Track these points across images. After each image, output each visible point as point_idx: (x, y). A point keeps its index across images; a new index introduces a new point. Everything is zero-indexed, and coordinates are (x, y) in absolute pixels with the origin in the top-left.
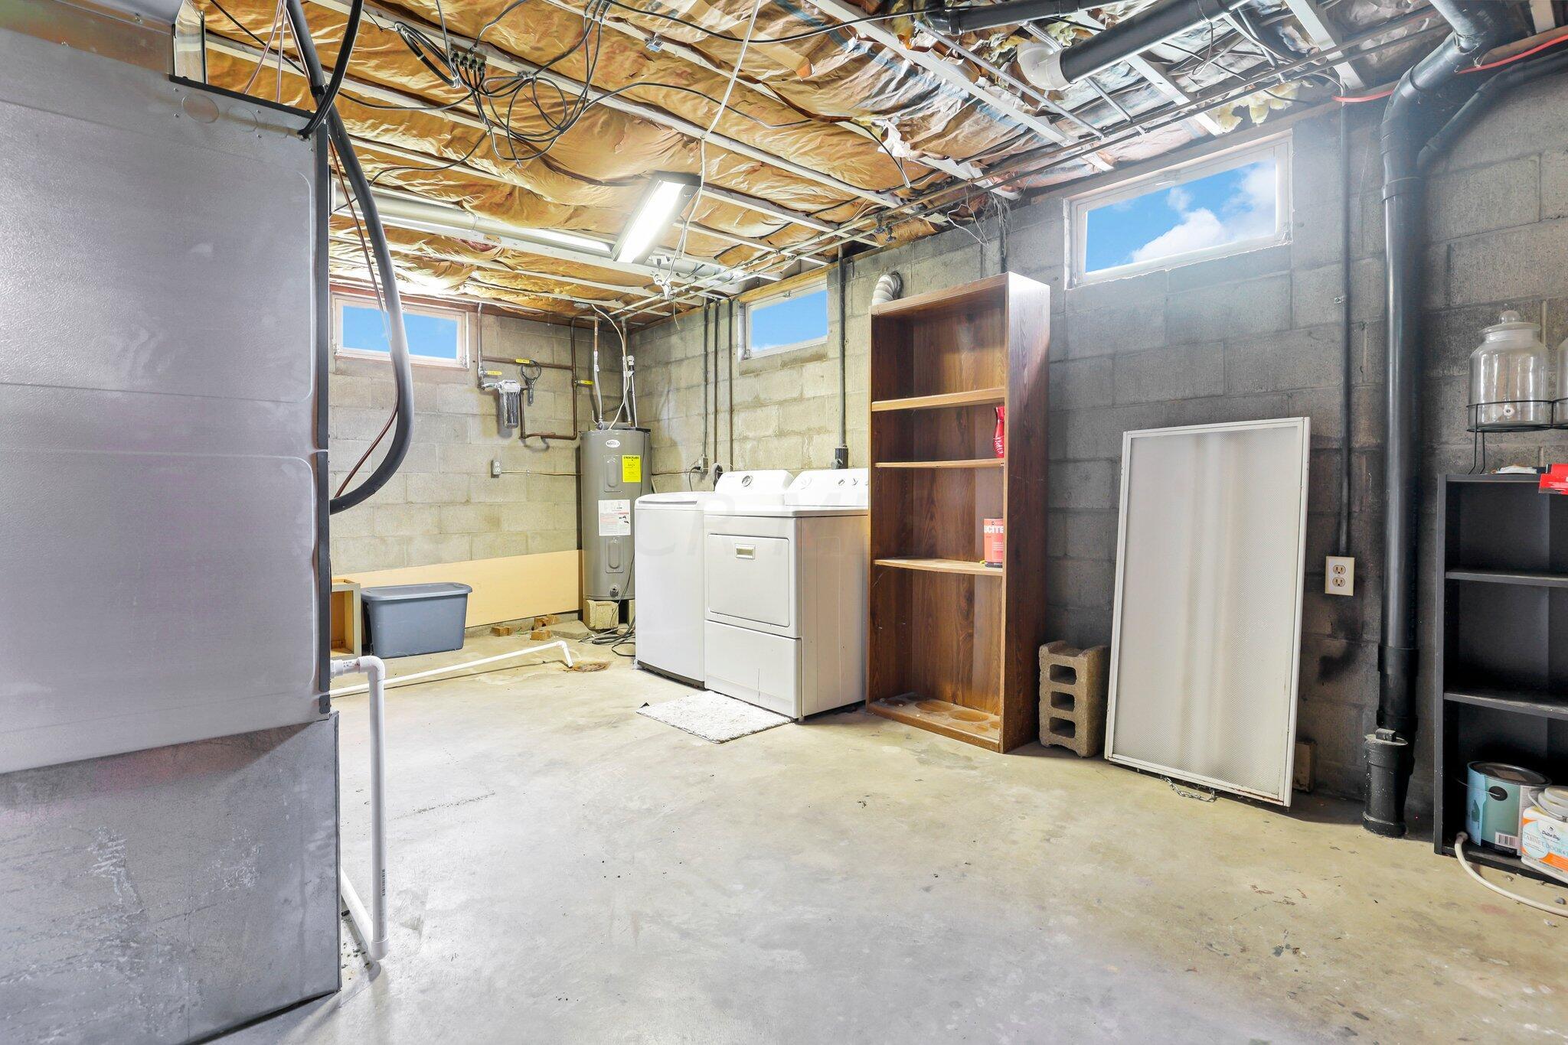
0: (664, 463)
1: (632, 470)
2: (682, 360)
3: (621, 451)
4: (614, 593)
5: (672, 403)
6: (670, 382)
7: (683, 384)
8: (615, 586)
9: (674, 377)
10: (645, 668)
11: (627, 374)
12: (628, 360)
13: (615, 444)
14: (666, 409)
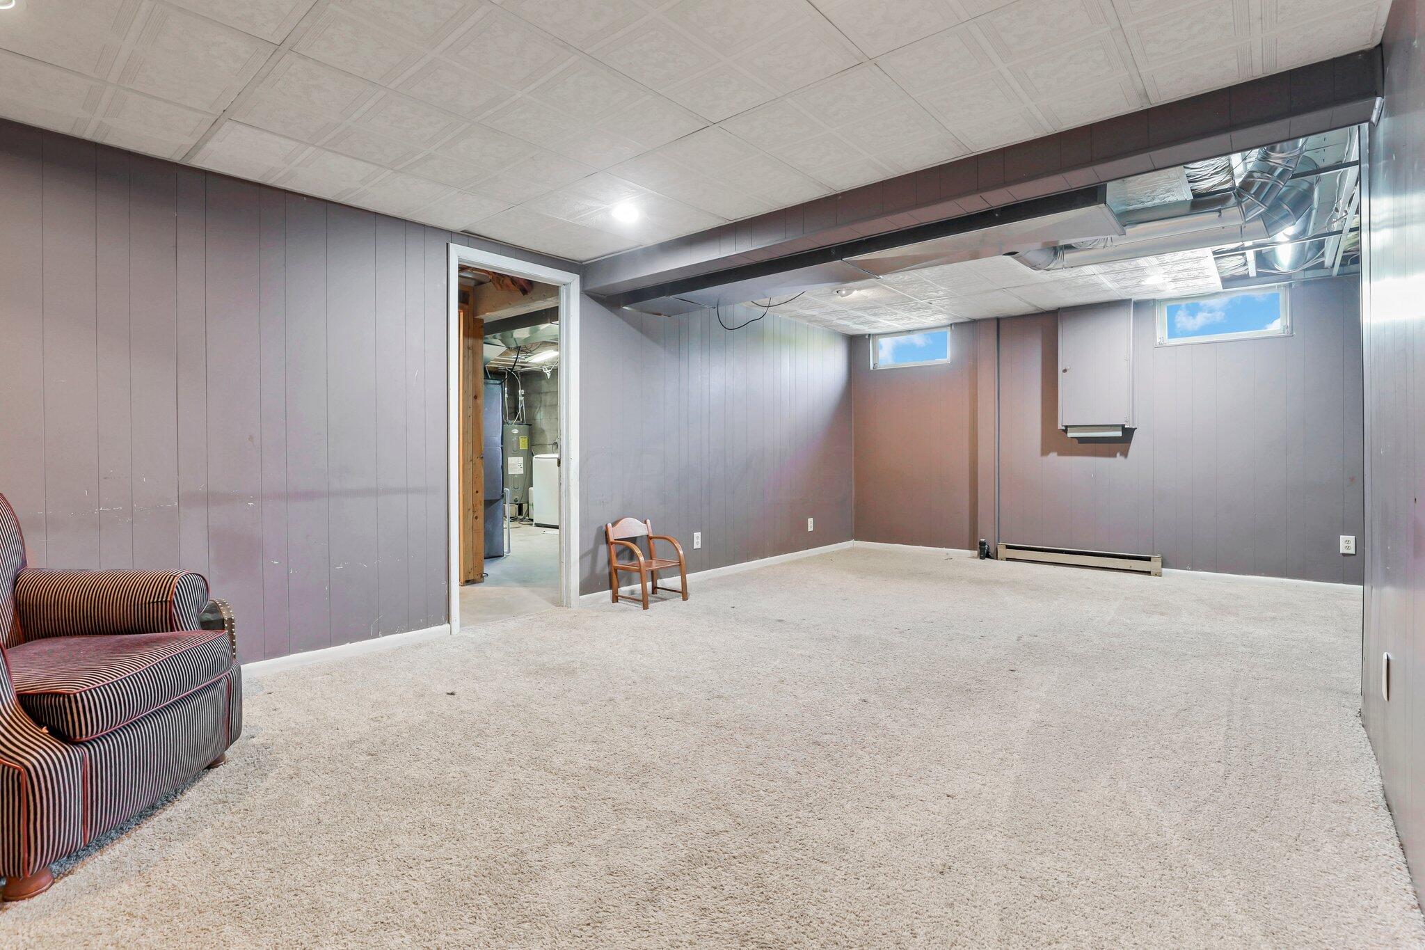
0: (539, 440)
1: (523, 444)
2: (547, 392)
3: (518, 435)
4: (516, 500)
5: (542, 412)
6: (541, 402)
7: (548, 404)
8: (516, 497)
9: (543, 400)
10: (538, 525)
11: (521, 398)
12: (521, 392)
13: (516, 431)
14: (539, 414)
